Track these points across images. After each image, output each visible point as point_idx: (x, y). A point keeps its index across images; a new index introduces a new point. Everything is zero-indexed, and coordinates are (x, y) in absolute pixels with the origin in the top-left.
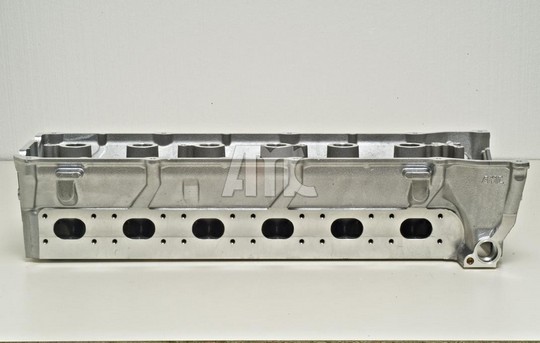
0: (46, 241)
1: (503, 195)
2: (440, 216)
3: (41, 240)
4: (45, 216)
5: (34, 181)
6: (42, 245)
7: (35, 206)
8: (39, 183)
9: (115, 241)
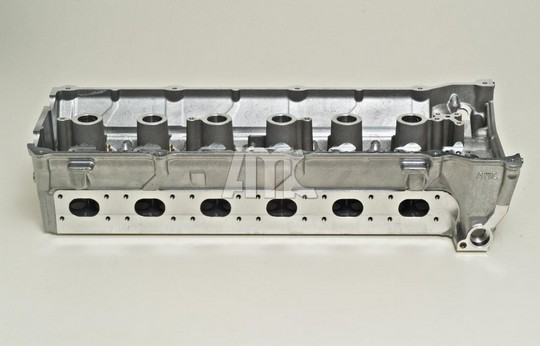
0: (62, 218)
1: (497, 189)
2: (438, 197)
3: (58, 217)
4: (60, 196)
5: (48, 173)
6: (59, 221)
7: (50, 188)
8: (52, 174)
9: (128, 218)
